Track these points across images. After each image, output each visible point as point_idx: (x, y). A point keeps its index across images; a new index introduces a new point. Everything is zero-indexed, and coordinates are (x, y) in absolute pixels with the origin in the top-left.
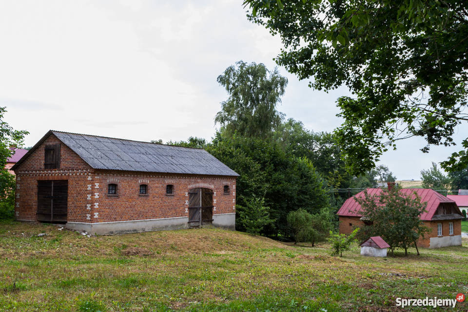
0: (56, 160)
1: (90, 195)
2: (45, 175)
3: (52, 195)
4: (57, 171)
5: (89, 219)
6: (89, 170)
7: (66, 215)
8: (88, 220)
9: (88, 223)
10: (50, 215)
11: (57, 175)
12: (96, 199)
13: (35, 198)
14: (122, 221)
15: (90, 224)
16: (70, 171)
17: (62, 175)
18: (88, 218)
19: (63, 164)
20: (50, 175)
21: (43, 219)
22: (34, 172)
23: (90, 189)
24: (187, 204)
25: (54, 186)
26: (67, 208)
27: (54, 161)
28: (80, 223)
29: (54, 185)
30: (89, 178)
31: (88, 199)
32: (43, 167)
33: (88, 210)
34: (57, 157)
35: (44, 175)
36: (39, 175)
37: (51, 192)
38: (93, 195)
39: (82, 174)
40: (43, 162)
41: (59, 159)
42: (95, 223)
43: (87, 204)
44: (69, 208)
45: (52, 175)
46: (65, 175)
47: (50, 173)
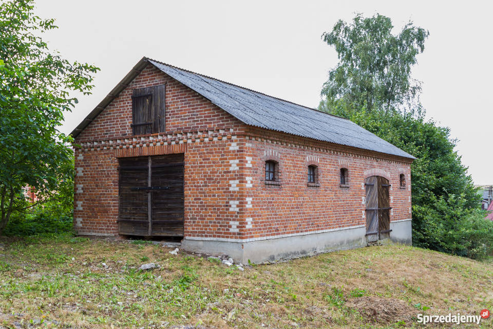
0: (156, 115)
1: (237, 182)
2: (135, 147)
3: (150, 186)
4: (160, 138)
5: (237, 230)
6: (232, 130)
7: (181, 224)
8: (234, 234)
9: (234, 240)
10: (145, 224)
11: (159, 144)
12: (249, 189)
13: (115, 193)
14: (286, 235)
15: (239, 241)
16: (189, 135)
17: (169, 144)
18: (234, 229)
19: (171, 123)
20: (145, 145)
21: (131, 231)
22: (111, 142)
23: (237, 168)
24: (363, 203)
25: (152, 168)
26: (182, 209)
27: (153, 117)
28: (215, 239)
29: (152, 164)
30: (234, 147)
31: (231, 189)
32: (129, 131)
33: (234, 212)
34: (159, 110)
35: (131, 146)
36: (121, 148)
37: (147, 178)
38: (242, 180)
39: (215, 139)
40: (129, 122)
41: (164, 113)
42: (248, 240)
43: (232, 199)
44: (187, 209)
45: (148, 146)
46: (177, 143)
47: (143, 143)
